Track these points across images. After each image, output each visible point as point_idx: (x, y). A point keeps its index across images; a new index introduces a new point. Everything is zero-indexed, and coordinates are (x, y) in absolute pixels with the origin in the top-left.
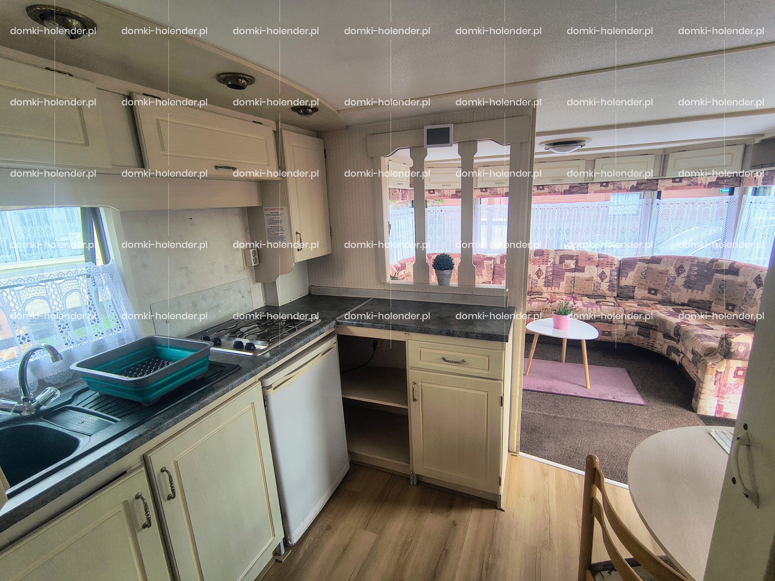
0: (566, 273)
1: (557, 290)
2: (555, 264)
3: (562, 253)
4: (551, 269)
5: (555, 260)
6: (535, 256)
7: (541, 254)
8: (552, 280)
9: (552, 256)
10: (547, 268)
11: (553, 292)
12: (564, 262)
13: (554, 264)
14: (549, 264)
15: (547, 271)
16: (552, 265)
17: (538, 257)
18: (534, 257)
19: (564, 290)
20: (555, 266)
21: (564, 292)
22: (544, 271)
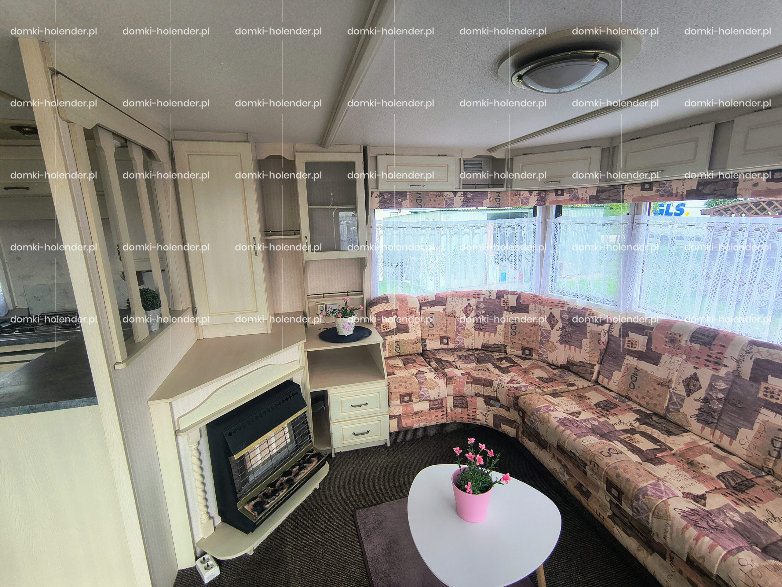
0: (763, 410)
1: (725, 441)
2: (739, 376)
3: (764, 353)
4: (723, 385)
5: (739, 366)
6: (691, 341)
7: (707, 340)
8: (721, 413)
9: (732, 352)
10: (715, 378)
11: (716, 442)
12: (766, 380)
13: (737, 374)
14: (723, 372)
15: (711, 387)
16: (731, 377)
17: (697, 347)
18: (689, 343)
19: (745, 452)
20: (738, 381)
21: (745, 457)
22: (704, 382)
